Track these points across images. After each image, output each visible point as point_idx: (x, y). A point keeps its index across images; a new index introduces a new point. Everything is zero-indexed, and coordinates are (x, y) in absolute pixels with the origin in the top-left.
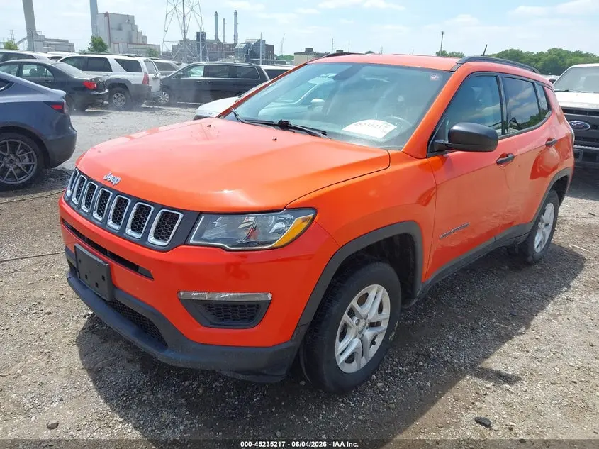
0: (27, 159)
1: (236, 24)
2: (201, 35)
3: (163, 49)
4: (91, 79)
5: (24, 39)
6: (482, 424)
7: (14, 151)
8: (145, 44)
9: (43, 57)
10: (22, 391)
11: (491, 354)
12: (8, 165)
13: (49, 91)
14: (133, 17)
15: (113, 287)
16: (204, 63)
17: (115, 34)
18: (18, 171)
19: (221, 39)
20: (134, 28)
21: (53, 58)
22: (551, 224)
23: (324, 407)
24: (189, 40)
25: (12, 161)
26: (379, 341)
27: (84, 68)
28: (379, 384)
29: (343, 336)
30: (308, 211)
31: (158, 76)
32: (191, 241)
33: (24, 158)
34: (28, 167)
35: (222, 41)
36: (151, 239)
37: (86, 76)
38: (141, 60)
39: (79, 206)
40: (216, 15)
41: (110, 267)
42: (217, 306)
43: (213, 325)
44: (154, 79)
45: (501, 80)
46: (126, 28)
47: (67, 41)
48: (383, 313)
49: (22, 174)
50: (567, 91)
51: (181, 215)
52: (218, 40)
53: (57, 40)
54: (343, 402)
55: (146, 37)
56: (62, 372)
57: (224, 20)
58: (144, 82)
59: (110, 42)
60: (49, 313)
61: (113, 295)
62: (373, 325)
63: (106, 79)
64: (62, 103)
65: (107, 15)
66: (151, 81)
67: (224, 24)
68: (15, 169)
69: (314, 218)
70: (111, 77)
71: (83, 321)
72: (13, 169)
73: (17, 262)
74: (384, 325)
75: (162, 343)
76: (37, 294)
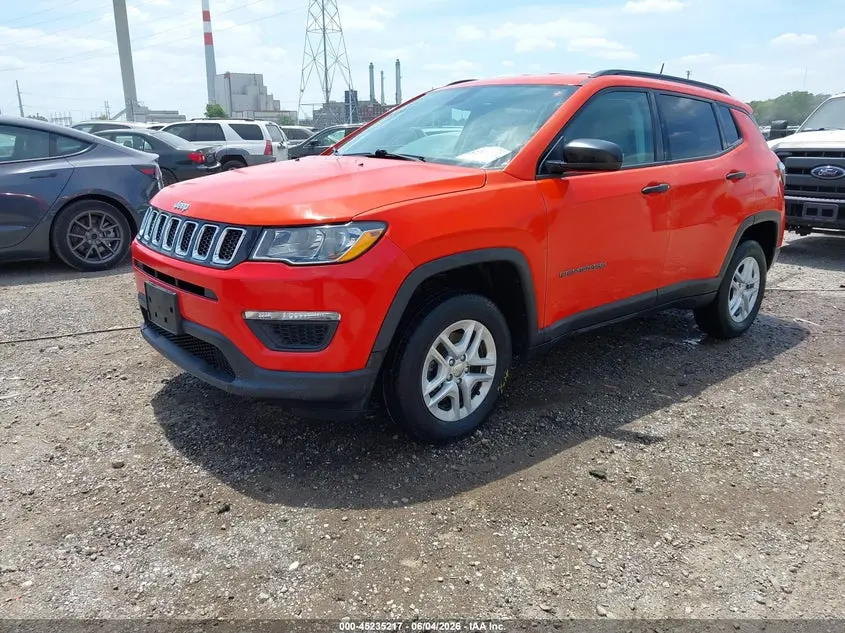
0: (112, 234)
1: (398, 78)
2: (351, 95)
3: (301, 117)
4: (198, 151)
5: (122, 112)
6: (596, 476)
7: (97, 224)
8: (277, 110)
9: (142, 127)
10: (89, 440)
11: (634, 419)
12: (90, 241)
13: (139, 155)
14: (261, 75)
15: (182, 319)
16: (346, 125)
17: (239, 100)
18: (102, 249)
19: (378, 99)
20: (262, 90)
21: (153, 128)
22: (757, 286)
23: (414, 457)
24: (334, 103)
25: (94, 236)
26: (484, 390)
27: (192, 138)
28: (484, 440)
29: (432, 375)
30: (379, 224)
31: (285, 144)
32: (254, 257)
33: (109, 232)
34: (113, 243)
35: (380, 102)
36: (216, 259)
37: (193, 147)
38: (262, 124)
39: (150, 242)
40: (371, 67)
41: (177, 298)
42: (283, 326)
43: (278, 348)
44: (278, 148)
45: (653, 96)
46: (252, 91)
47: (177, 113)
48: (487, 357)
49: (107, 252)
50: (822, 129)
51: (244, 232)
52: (375, 100)
53: (164, 112)
54: (437, 453)
55: (279, 101)
56: (134, 426)
57: (382, 73)
58: (266, 153)
59: (232, 110)
60: (125, 379)
61: (180, 326)
62: (475, 369)
63: (218, 149)
64: (154, 167)
65: (227, 75)
66: (275, 151)
67: (382, 79)
68: (98, 246)
69: (384, 232)
70: (224, 147)
71: (160, 386)
72: (96, 247)
73: (93, 336)
74: (491, 373)
75: (230, 374)
76: (113, 363)
